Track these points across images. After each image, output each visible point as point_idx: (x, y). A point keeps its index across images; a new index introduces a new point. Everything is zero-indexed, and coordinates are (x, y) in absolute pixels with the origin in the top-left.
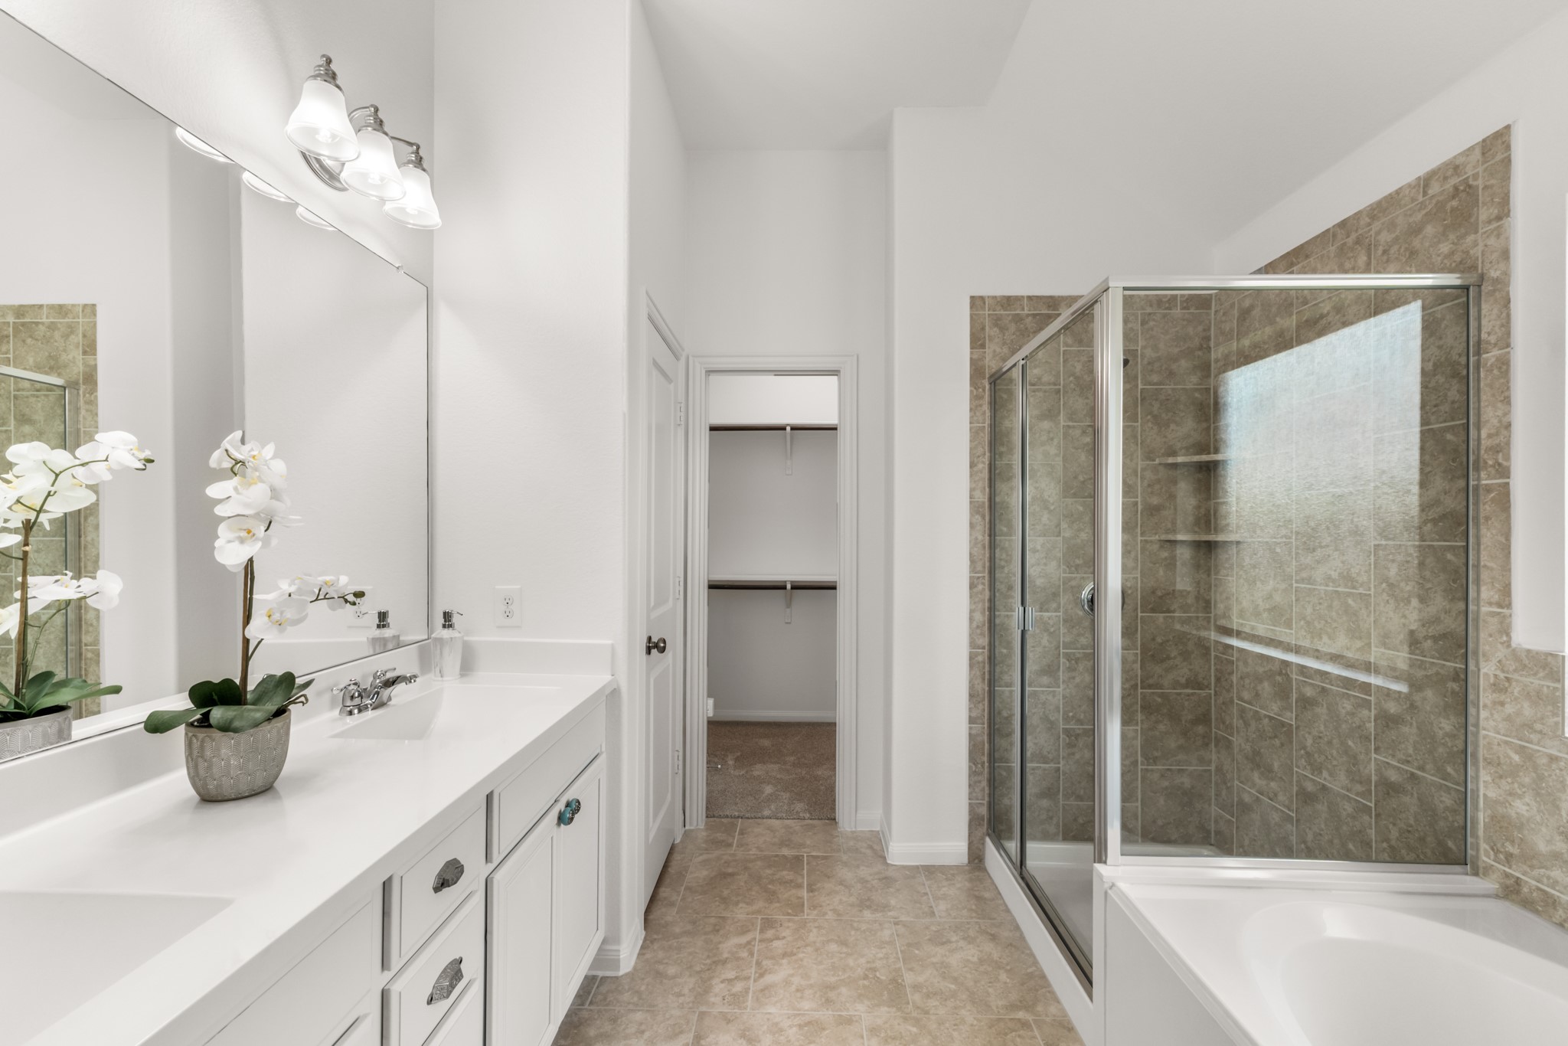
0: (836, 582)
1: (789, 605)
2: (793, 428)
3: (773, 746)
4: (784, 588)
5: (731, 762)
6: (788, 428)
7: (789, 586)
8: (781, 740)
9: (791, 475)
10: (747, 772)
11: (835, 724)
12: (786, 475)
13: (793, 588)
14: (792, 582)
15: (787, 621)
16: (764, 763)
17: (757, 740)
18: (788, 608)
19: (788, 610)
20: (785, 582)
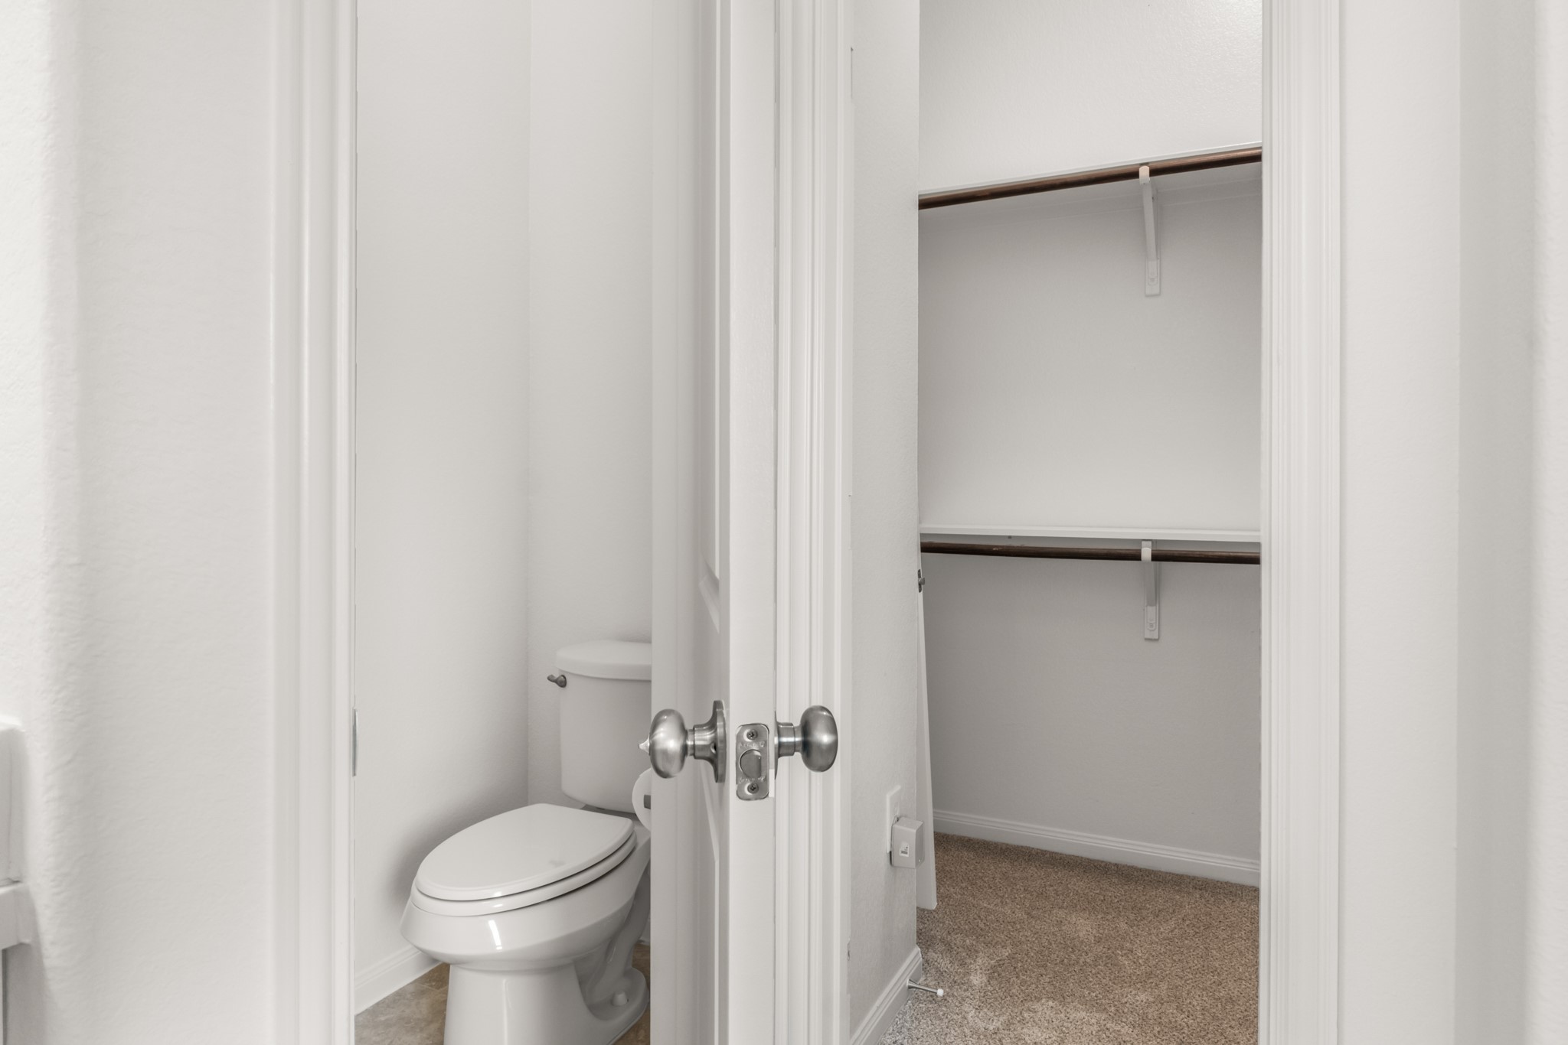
0: (1258, 545)
1: (1155, 596)
2: (1155, 172)
3: (1098, 941)
4: (1136, 557)
5: (977, 979)
6: (1144, 172)
7: (1146, 553)
8: (1123, 926)
9: (1158, 295)
10: (1008, 1025)
11: (1256, 890)
12: (1147, 296)
13: (1157, 557)
14: (1154, 542)
15: (1148, 636)
16: (1063, 1000)
17: (1061, 913)
18: (1150, 604)
19: (1152, 611)
20: (1139, 541)
